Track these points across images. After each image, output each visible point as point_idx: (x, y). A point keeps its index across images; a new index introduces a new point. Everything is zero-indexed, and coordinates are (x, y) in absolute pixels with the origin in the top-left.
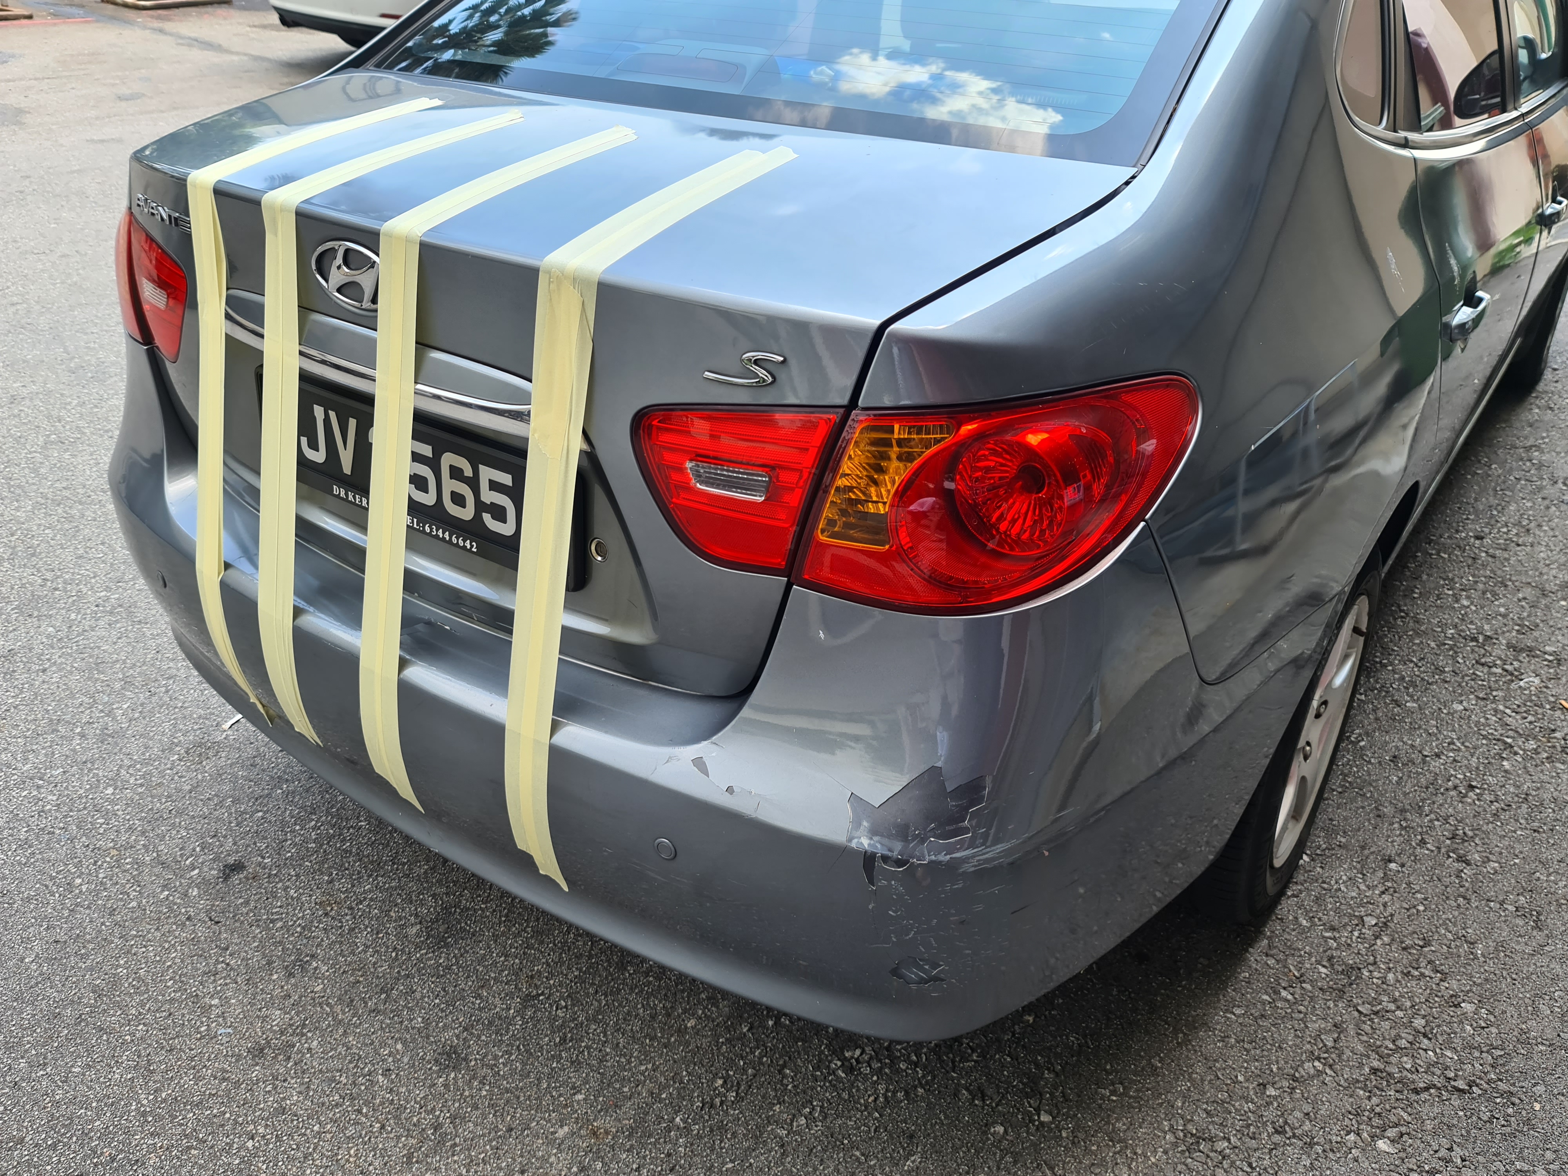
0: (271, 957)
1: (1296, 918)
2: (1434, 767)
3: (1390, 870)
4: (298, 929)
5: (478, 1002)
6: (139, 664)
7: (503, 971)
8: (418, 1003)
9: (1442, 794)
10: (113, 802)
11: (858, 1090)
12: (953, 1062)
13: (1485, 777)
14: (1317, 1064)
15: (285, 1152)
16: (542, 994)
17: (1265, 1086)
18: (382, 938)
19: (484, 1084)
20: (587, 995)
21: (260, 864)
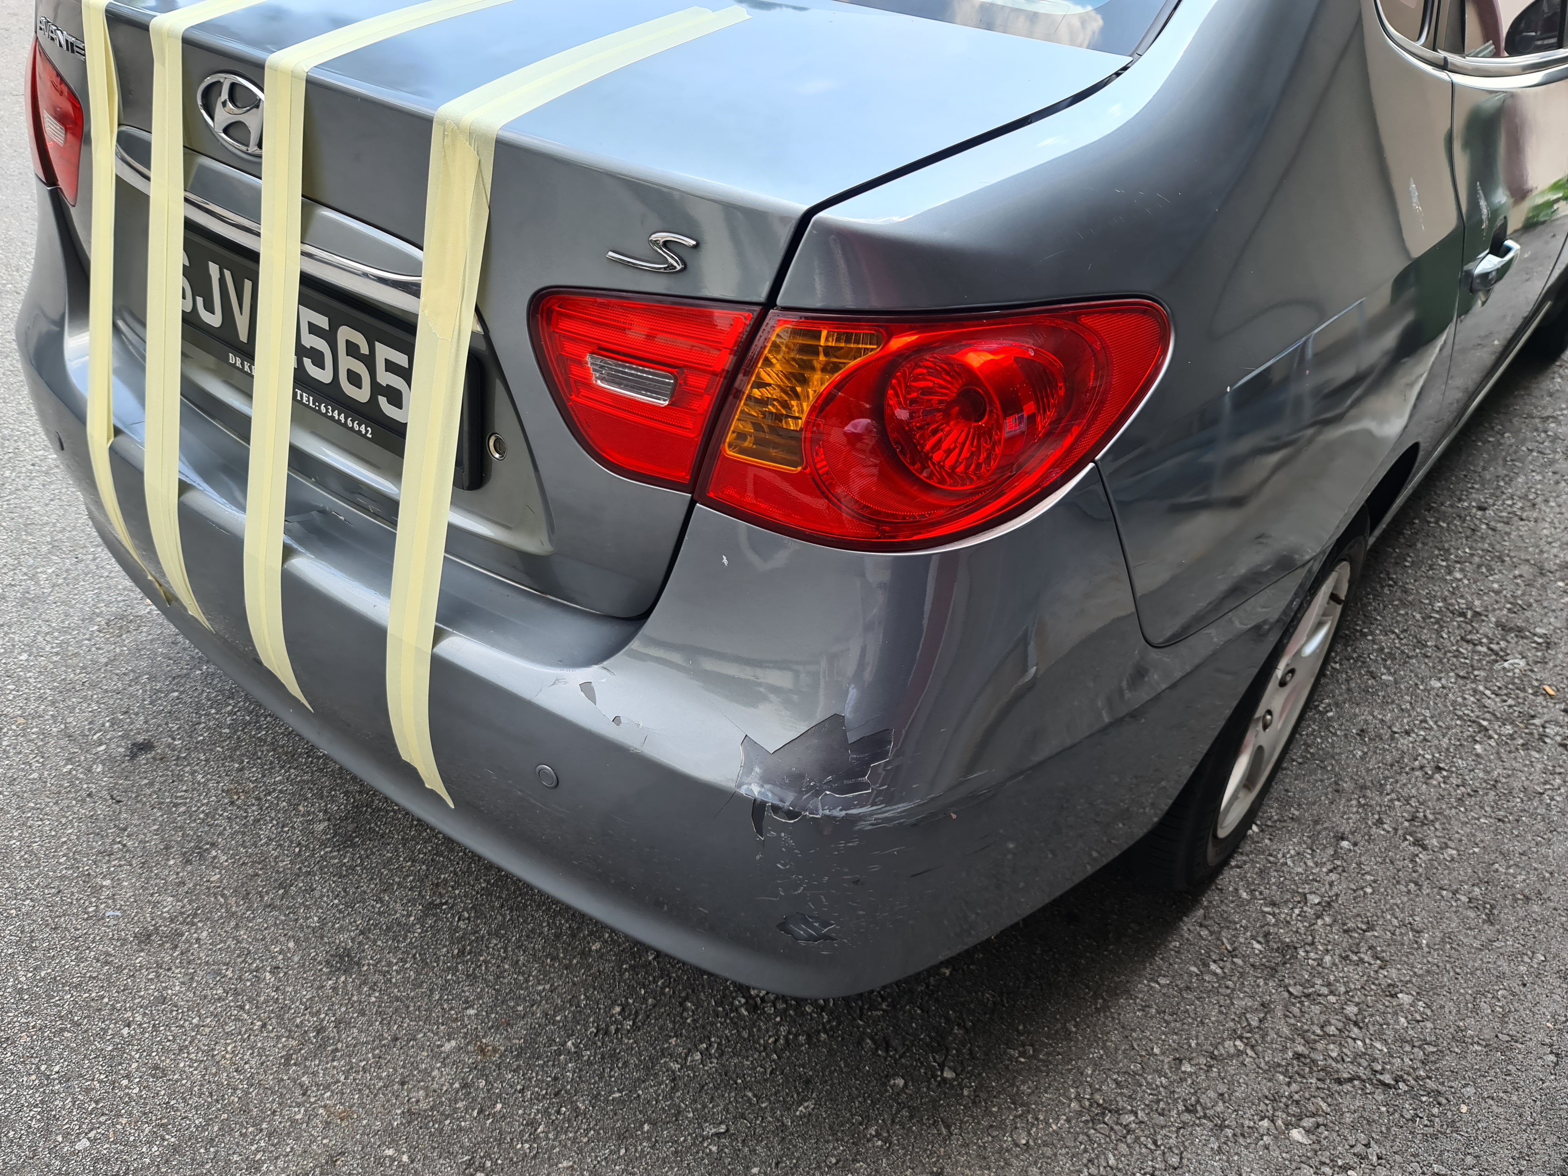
0: (170, 841)
1: (1236, 890)
2: (1403, 744)
3: (1341, 848)
4: (202, 816)
5: (378, 905)
6: (69, 529)
7: (408, 876)
8: (316, 901)
9: (1407, 773)
10: (25, 669)
11: (759, 1030)
12: (861, 1009)
13: (1455, 760)
14: (1238, 1043)
15: (160, 1043)
16: (446, 903)
17: (1181, 1061)
18: (287, 832)
19: (375, 990)
20: (492, 908)
21: (169, 745)
